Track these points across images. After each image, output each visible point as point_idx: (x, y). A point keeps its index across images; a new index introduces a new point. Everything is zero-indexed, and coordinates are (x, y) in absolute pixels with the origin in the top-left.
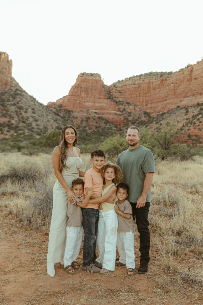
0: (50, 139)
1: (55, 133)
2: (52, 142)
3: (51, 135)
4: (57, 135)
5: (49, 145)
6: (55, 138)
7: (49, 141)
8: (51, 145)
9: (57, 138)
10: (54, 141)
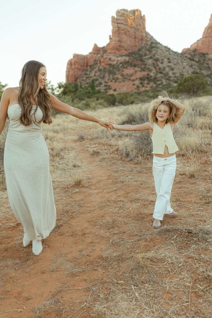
0: (181, 85)
1: (186, 79)
2: (184, 88)
3: (182, 81)
4: (188, 81)
5: (181, 91)
6: (187, 83)
7: (181, 87)
8: (183, 91)
9: (188, 83)
10: (186, 86)
